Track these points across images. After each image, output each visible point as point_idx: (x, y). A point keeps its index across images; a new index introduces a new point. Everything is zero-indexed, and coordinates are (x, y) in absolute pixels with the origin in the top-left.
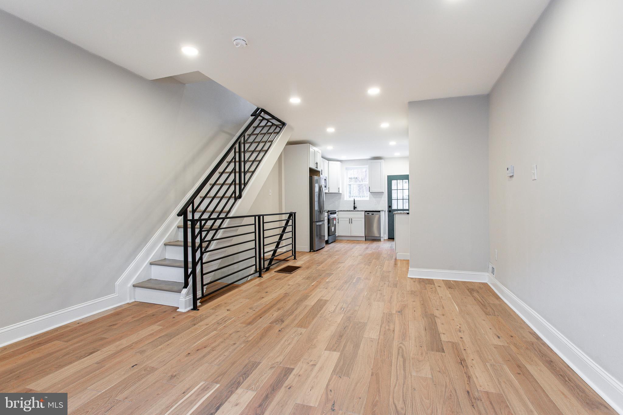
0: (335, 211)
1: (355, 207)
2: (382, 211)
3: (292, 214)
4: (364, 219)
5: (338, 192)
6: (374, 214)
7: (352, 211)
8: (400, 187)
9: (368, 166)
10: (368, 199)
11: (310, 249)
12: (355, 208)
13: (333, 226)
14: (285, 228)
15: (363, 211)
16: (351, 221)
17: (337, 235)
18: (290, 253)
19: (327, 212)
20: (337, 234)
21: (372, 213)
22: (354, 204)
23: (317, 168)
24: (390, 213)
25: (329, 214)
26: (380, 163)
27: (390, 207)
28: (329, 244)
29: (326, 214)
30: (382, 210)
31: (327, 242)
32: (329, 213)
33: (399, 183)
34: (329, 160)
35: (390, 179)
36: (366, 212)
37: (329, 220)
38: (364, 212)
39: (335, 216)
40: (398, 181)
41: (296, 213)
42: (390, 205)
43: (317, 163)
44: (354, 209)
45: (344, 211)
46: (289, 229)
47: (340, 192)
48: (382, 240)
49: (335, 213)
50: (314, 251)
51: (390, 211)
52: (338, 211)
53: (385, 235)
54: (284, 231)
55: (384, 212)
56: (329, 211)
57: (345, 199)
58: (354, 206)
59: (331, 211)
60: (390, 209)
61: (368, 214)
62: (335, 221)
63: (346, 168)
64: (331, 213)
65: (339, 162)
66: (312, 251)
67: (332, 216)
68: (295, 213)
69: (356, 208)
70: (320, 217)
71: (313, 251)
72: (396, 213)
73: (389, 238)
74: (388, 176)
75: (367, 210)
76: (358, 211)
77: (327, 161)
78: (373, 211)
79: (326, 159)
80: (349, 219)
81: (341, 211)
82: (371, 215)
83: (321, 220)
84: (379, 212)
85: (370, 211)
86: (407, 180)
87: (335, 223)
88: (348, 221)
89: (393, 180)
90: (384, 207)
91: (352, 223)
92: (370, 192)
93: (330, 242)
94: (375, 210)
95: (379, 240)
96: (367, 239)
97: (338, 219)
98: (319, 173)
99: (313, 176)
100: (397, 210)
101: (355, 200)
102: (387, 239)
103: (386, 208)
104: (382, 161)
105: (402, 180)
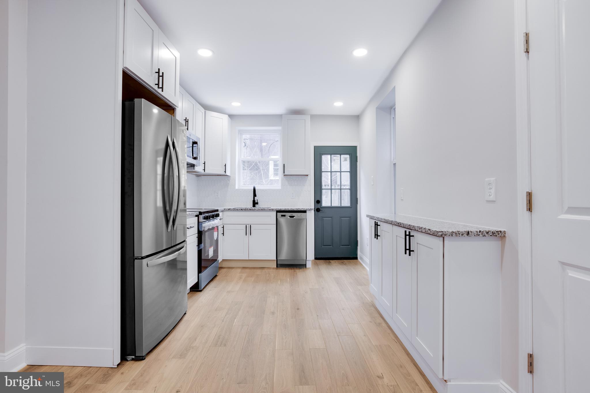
0: (217, 211)
1: (256, 201)
4: (275, 225)
5: (224, 173)
6: (294, 216)
7: (246, 210)
8: (336, 167)
9: (280, 128)
10: (278, 186)
12: (255, 203)
13: (211, 246)
15: (272, 210)
16: (248, 230)
19: (196, 216)
20: (221, 258)
21: (290, 214)
22: (255, 195)
23: (160, 87)
24: (319, 213)
25: (202, 220)
27: (318, 202)
28: (201, 291)
29: (192, 222)
30: (310, 208)
31: (196, 288)
32: (201, 217)
34: (206, 107)
35: (319, 152)
36: (278, 211)
37: (200, 234)
38: (275, 213)
39: (216, 222)
40: (333, 156)
42: (319, 200)
43: (159, 73)
44: (254, 206)
45: (235, 210)
47: (228, 173)
48: (309, 265)
49: (218, 215)
50: (138, 359)
51: (317, 210)
52: (222, 211)
55: (309, 213)
56: (201, 213)
57: (237, 188)
58: (254, 201)
59: (204, 213)
60: (318, 206)
61: (282, 216)
62: (215, 234)
63: (239, 131)
64: (207, 218)
66: (128, 359)
67: (207, 225)
69: (257, 203)
71: (132, 360)
72: (452, 234)
73: (316, 258)
74: (315, 148)
75: (281, 208)
76: (263, 210)
77: (203, 110)
78: (293, 210)
79: (200, 105)
80: (246, 225)
81: (229, 209)
82: (289, 217)
83: (177, 243)
84: (305, 212)
85: (287, 210)
86: (348, 156)
87: (215, 238)
88: (243, 229)
89: (325, 154)
90: (309, 204)
91: (251, 235)
92: (286, 173)
93: (202, 285)
94: (295, 208)
95: (303, 266)
96: (281, 265)
97: (223, 227)
98: (174, 113)
99: (136, 100)
100: (331, 208)
101: (256, 189)
102: (314, 259)
103: (312, 205)
104: (307, 118)
105: (339, 156)
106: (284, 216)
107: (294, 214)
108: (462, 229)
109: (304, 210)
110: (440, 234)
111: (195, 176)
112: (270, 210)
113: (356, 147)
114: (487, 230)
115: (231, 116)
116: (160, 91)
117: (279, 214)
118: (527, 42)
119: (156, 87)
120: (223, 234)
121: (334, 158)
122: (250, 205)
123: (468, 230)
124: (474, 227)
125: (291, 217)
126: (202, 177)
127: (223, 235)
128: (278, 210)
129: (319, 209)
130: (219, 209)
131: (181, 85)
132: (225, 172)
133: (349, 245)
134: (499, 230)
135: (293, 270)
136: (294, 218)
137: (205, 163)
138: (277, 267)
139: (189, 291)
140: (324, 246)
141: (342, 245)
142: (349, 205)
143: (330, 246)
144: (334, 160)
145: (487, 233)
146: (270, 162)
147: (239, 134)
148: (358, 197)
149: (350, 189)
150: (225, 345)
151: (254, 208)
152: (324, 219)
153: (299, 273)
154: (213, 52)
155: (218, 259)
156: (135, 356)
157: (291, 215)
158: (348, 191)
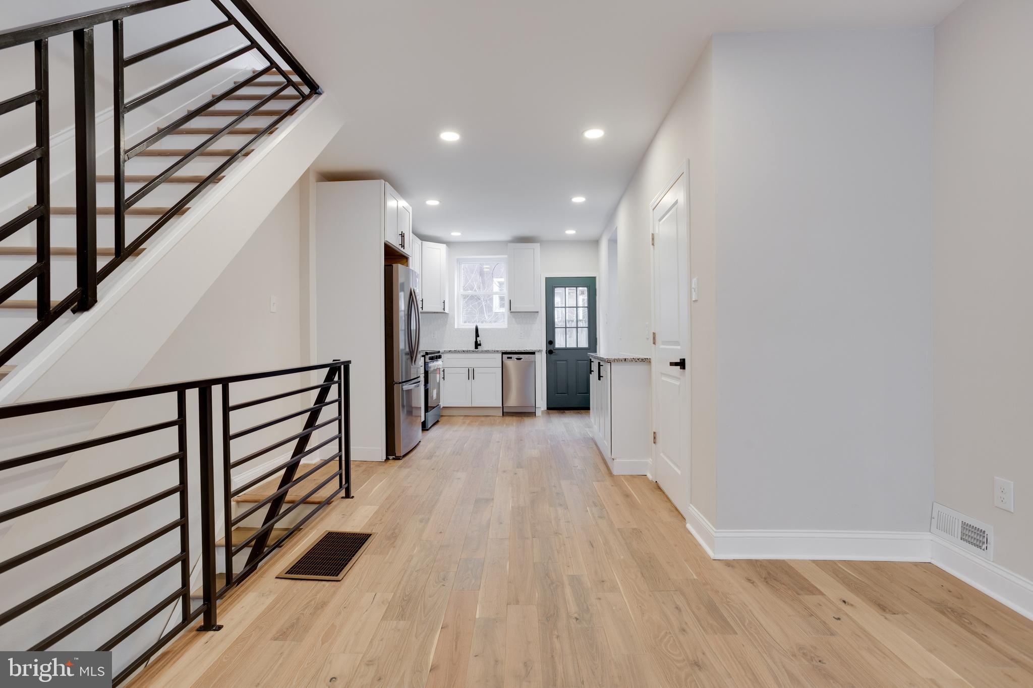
0: (439, 352)
1: (479, 343)
2: (537, 351)
3: (340, 367)
4: (501, 368)
5: (442, 311)
6: (522, 358)
7: (468, 352)
8: (571, 302)
9: (506, 256)
10: (504, 325)
11: (388, 454)
12: (477, 345)
13: (435, 389)
14: (314, 414)
15: (498, 351)
16: (471, 374)
17: (441, 407)
18: (335, 484)
19: (423, 356)
20: (442, 404)
21: (517, 356)
22: (477, 335)
23: (403, 246)
24: (551, 355)
25: (427, 360)
26: (534, 249)
27: (550, 342)
28: (427, 430)
29: (421, 361)
30: (538, 349)
31: (425, 427)
32: (427, 357)
33: (569, 293)
35: (552, 285)
36: (504, 353)
37: (426, 373)
38: (501, 354)
39: (438, 363)
40: (567, 289)
41: (349, 362)
42: (552, 340)
43: (402, 235)
44: (476, 348)
45: (455, 352)
46: (329, 412)
47: (447, 311)
48: (538, 413)
49: (440, 357)
50: (398, 458)
51: (550, 352)
52: (444, 353)
53: (542, 403)
54: (311, 424)
55: (540, 355)
56: (427, 354)
57: (456, 327)
58: (476, 342)
59: (430, 353)
60: (551, 348)
61: (508, 358)
62: (438, 376)
63: (458, 260)
64: (432, 359)
65: (444, 246)
66: (391, 457)
67: (433, 365)
68: (347, 365)
69: (480, 345)
70: (408, 372)
71: (393, 459)
72: (614, 360)
73: (549, 408)
74: (547, 279)
75: (507, 349)
76: (487, 352)
77: (419, 241)
78: (520, 351)
79: (417, 237)
80: (469, 369)
81: (450, 351)
82: (516, 360)
83: (412, 378)
84: (533, 353)
85: (514, 351)
86: (586, 289)
87: (438, 382)
88: (465, 373)
89: (557, 286)
90: (540, 344)
91: (474, 379)
92: (511, 311)
93: (429, 425)
94: (522, 349)
95: (532, 414)
96: (508, 413)
97: (444, 370)
98: (407, 261)
99: (394, 265)
100: (566, 349)
101: (479, 328)
102: (546, 409)
103: (543, 346)
104: (537, 246)
105: (575, 288)
106: (511, 358)
107: (521, 356)
108: (622, 357)
109: (533, 351)
110: (607, 360)
112: (495, 351)
113: (594, 278)
114: (638, 358)
115: (450, 245)
116: (402, 249)
117: (505, 356)
118: (653, 239)
119: (400, 247)
120: (444, 377)
121: (570, 291)
122: (472, 347)
123: (624, 358)
124: (629, 356)
125: (518, 359)
127: (444, 379)
128: (503, 351)
129: (552, 351)
130: (441, 351)
131: (413, 232)
132: (444, 309)
133: (587, 393)
134: (646, 357)
135: (520, 417)
136: (522, 360)
137: (422, 301)
138: (503, 415)
140: (558, 394)
141: (579, 393)
142: (587, 346)
143: (565, 393)
145: (638, 359)
146: (494, 296)
147: (457, 263)
148: (598, 337)
149: (587, 327)
150: (460, 455)
151: (476, 350)
152: (558, 362)
153: (528, 421)
154: (440, 202)
155: (440, 404)
156: (395, 456)
158: (586, 330)
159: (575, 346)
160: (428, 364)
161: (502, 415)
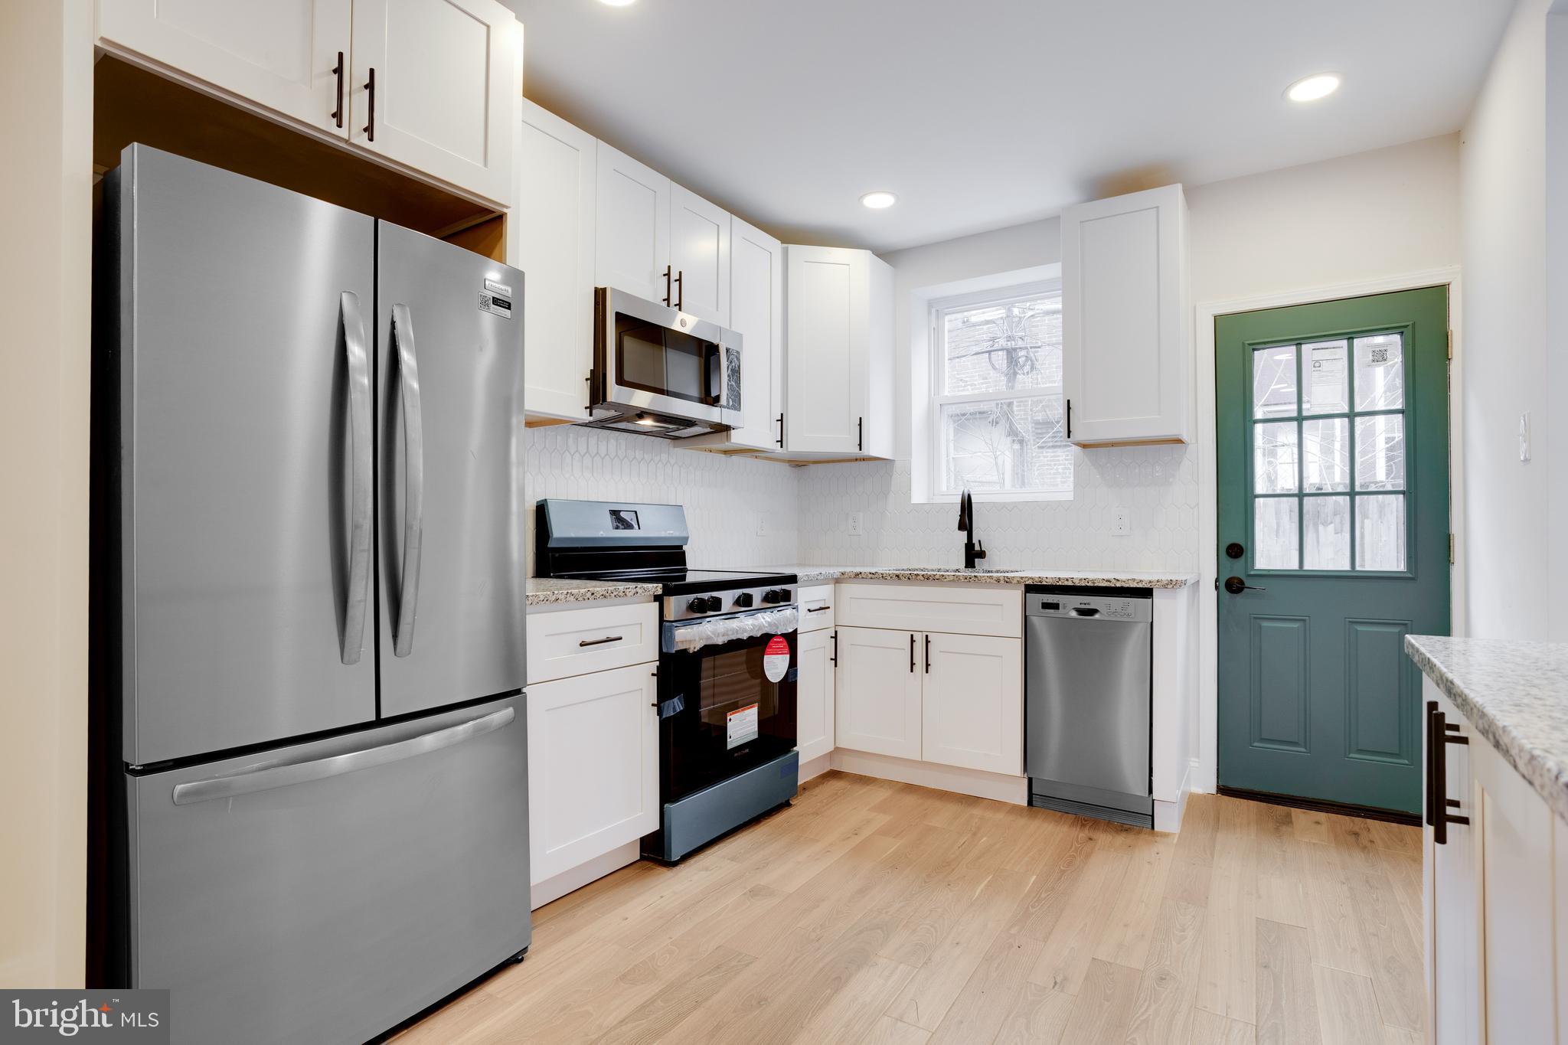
0: (784, 580)
1: (977, 548)
2: (1171, 585)
4: (1021, 643)
5: (852, 449)
6: (1096, 611)
8: (1324, 395)
10: (1060, 493)
12: (973, 555)
15: (1017, 582)
16: (920, 653)
19: (657, 598)
21: (1078, 601)
22: (970, 525)
24: (1238, 598)
26: (1157, 207)
27: (1235, 550)
28: (675, 864)
30: (1165, 578)
31: (653, 853)
32: (672, 602)
34: (789, 234)
35: (1242, 338)
36: (1032, 588)
38: (1017, 595)
40: (1307, 349)
42: (1241, 542)
44: (970, 563)
47: (878, 445)
48: (1168, 820)
49: (779, 597)
51: (1231, 587)
52: (835, 581)
53: (1193, 763)
55: (1183, 596)
56: (671, 590)
57: (915, 501)
58: (969, 546)
60: (1236, 569)
61: (1046, 606)
62: (775, 661)
63: (930, 304)
64: (706, 607)
65: (864, 253)
69: (981, 554)
73: (1223, 790)
74: (1222, 322)
75: (1043, 574)
77: (775, 245)
78: (1090, 584)
79: (760, 228)
80: (912, 636)
81: (857, 575)
82: (1074, 614)
84: (1146, 593)
85: (1066, 583)
86: (1396, 339)
87: (774, 677)
88: (904, 649)
89: (1265, 343)
90: (1188, 559)
91: (927, 672)
92: (1076, 437)
93: (688, 842)
95: (1138, 819)
96: (1048, 801)
97: (836, 637)
100: (1301, 577)
101: (973, 500)
102: (1214, 790)
103: (1206, 566)
104: (1172, 197)
105: (1344, 343)
106: (1055, 606)
107: (1094, 602)
109: (1140, 585)
111: (786, 466)
112: (1012, 581)
113: (1440, 293)
115: (887, 254)
117: (1038, 599)
119: (331, 126)
120: (835, 660)
121: (1319, 355)
125: (1082, 612)
126: (813, 467)
127: (836, 666)
128: (1030, 582)
129: (1241, 582)
132: (860, 445)
133: (1397, 756)
135: (1083, 834)
136: (1097, 616)
137: (781, 420)
138: (1030, 803)
139: (639, 858)
140: (1262, 740)
141: (1360, 752)
142: (1401, 567)
143: (1294, 745)
144: (1317, 364)
147: (929, 313)
148: (1456, 528)
149: (1403, 493)
151: (969, 573)
152: (1265, 624)
155: (795, 748)
157: (1083, 606)
158: (1397, 504)
159: (1344, 565)
160: (671, 630)
161: (1025, 803)
